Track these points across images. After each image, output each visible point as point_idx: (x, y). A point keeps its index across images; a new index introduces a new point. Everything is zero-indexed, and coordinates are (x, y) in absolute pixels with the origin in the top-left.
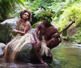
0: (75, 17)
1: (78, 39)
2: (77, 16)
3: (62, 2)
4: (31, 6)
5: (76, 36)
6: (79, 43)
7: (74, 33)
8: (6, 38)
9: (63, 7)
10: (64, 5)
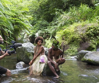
0: (67, 37)
1: (70, 53)
2: (68, 36)
3: (55, 26)
4: (32, 29)
5: (69, 51)
6: (71, 56)
7: (67, 48)
8: (23, 58)
9: (56, 29)
10: (57, 28)
